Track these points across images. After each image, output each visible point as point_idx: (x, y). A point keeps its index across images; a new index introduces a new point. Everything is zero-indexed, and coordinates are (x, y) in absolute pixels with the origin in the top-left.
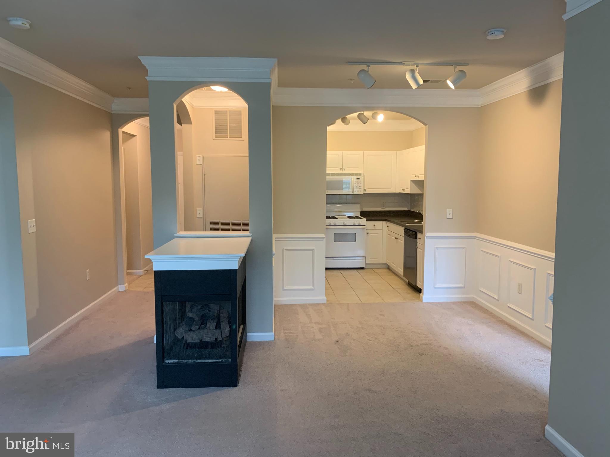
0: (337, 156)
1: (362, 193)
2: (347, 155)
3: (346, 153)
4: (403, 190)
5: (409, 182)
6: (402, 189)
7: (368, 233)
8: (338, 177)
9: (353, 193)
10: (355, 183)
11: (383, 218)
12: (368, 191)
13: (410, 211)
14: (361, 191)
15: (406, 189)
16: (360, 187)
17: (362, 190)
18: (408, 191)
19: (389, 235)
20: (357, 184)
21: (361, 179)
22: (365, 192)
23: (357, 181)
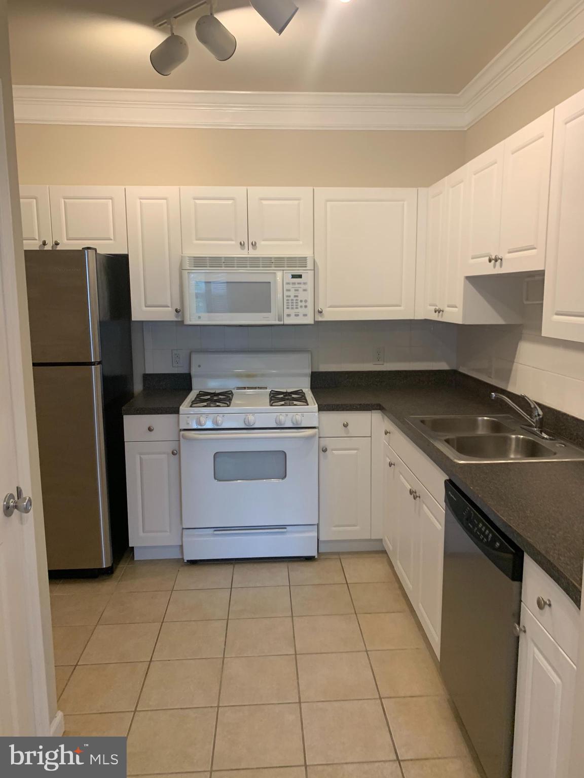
0: (230, 202)
1: (309, 320)
2: (262, 199)
3: (257, 192)
4: (438, 311)
5: (459, 287)
6: (433, 308)
7: (325, 450)
8: (242, 270)
9: (281, 323)
10: (288, 290)
11: (373, 401)
12: (331, 314)
13: (454, 372)
14: (305, 315)
15: (447, 309)
16: (303, 304)
17: (310, 311)
18: (455, 315)
19: (390, 465)
20: (292, 293)
21: (308, 277)
22: (320, 319)
23: (294, 284)
